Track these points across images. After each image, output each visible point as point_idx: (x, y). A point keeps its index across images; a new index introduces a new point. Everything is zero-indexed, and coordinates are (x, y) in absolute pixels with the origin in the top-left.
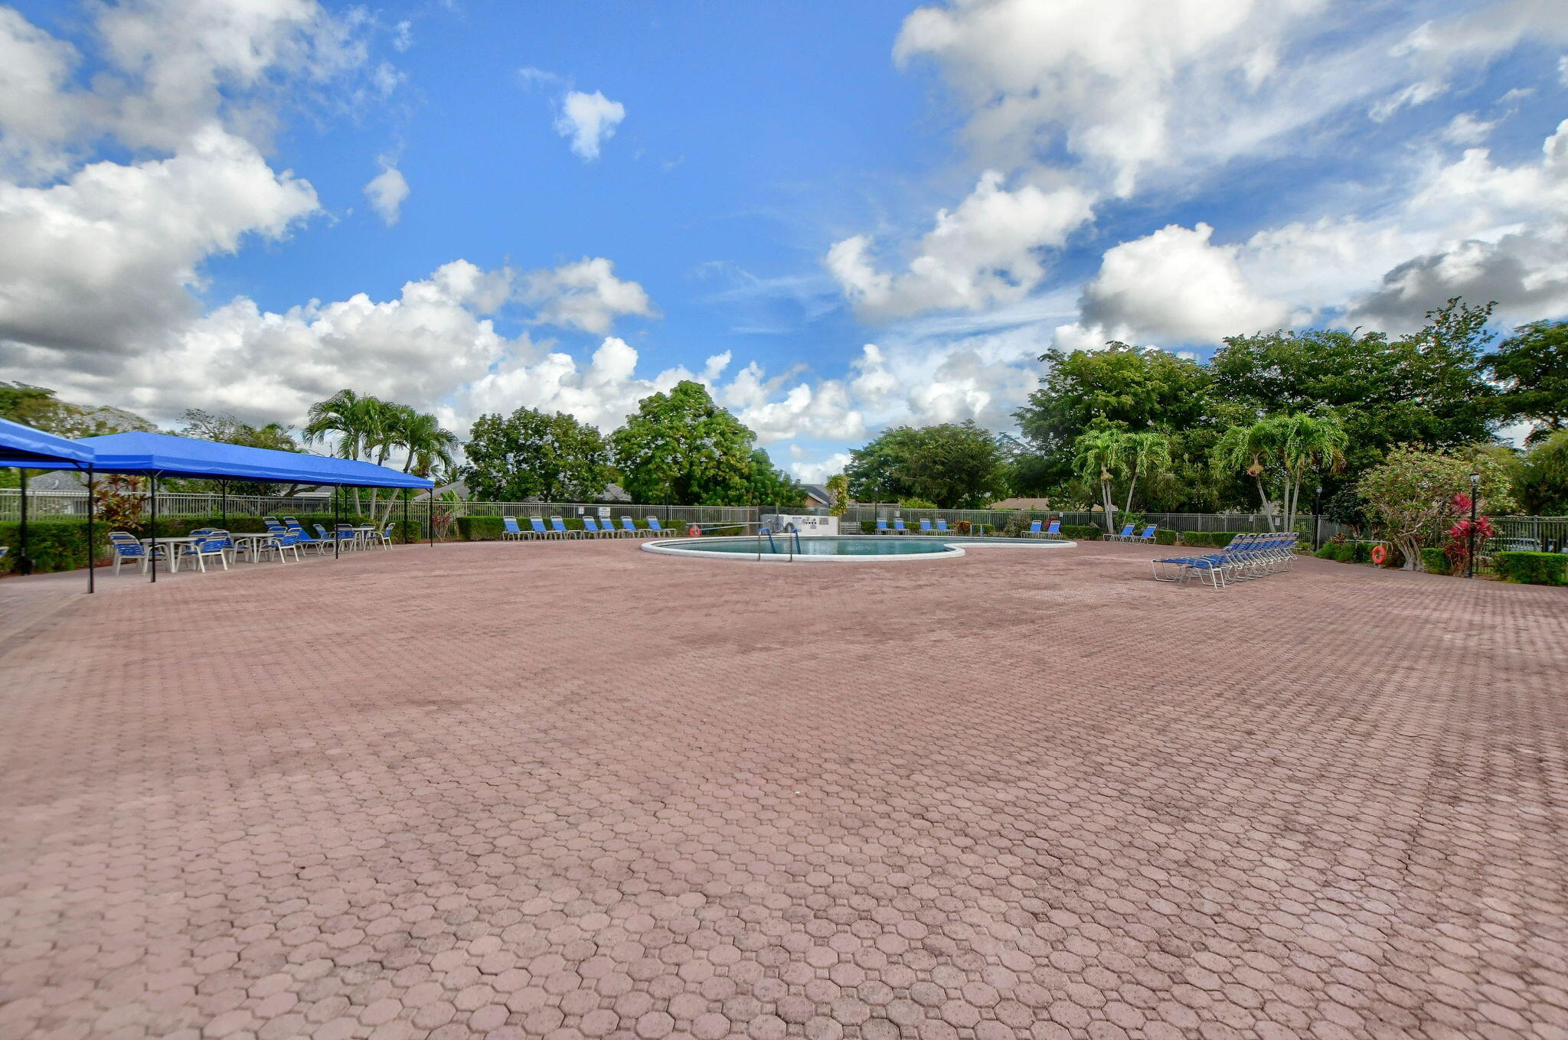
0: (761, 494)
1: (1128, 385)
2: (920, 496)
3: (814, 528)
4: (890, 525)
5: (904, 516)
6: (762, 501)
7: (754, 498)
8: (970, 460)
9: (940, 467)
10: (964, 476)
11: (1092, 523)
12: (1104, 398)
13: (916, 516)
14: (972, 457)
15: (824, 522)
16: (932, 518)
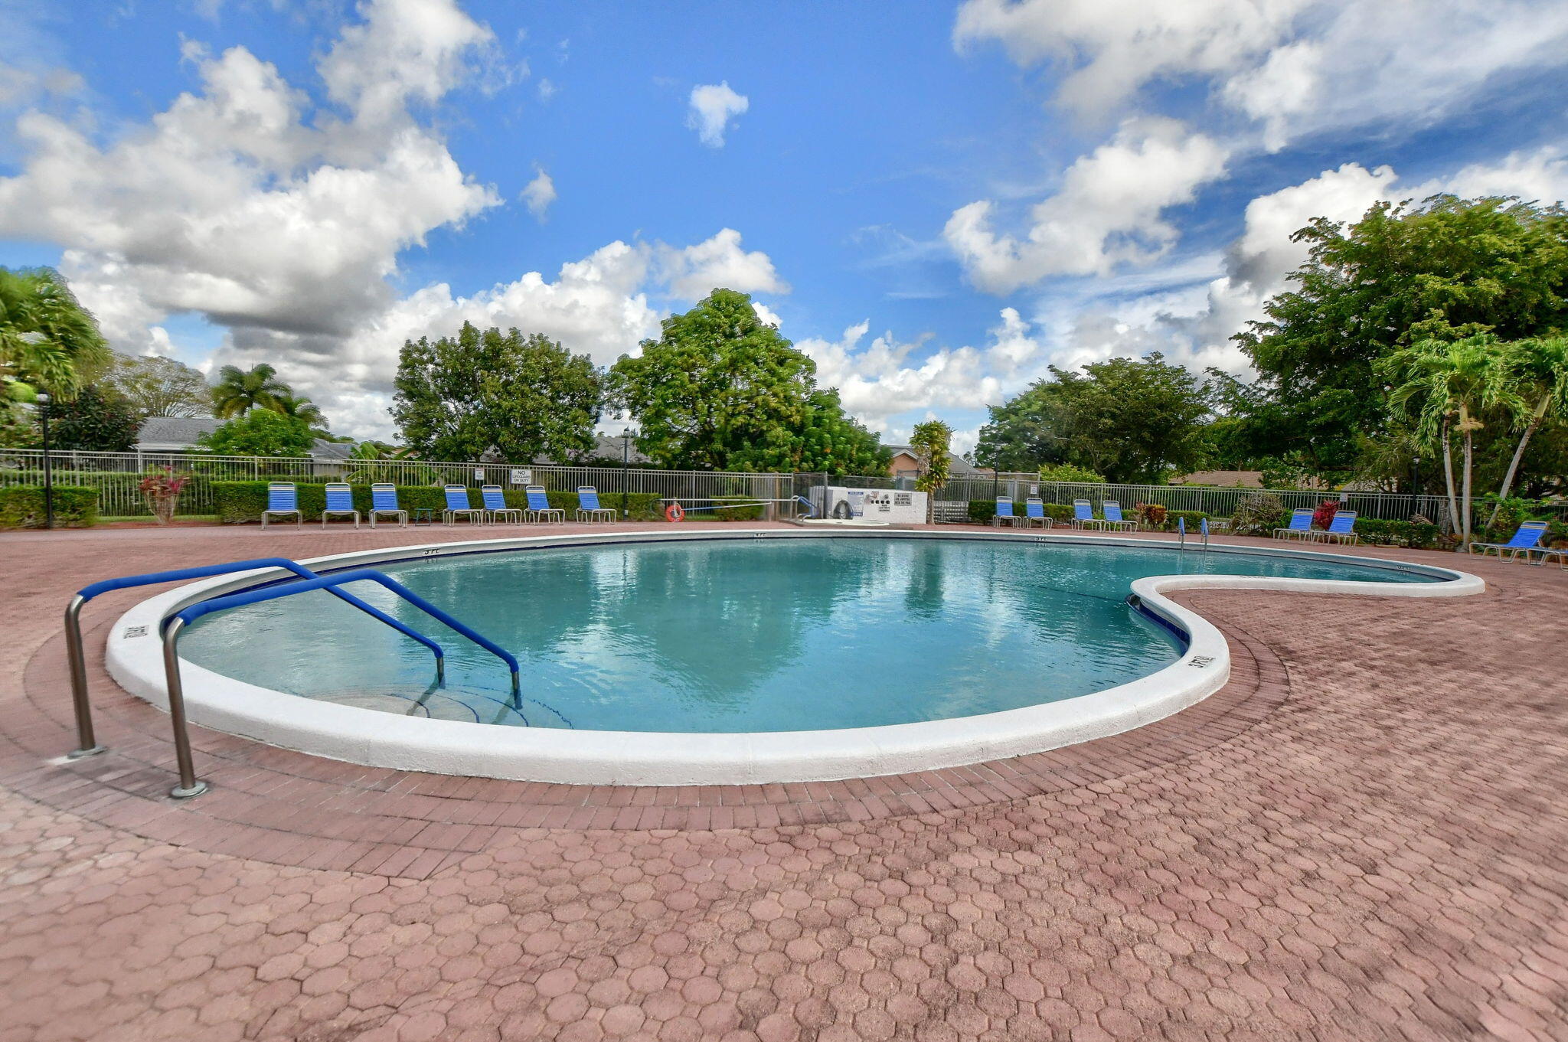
0: (815, 455)
1: (1491, 262)
2: (1075, 463)
3: (887, 510)
4: (1019, 510)
5: (1046, 494)
6: (816, 465)
7: (803, 460)
8: (1157, 411)
9: (1109, 422)
10: (1146, 434)
11: (1417, 516)
12: (1438, 286)
13: (1067, 495)
14: (1161, 407)
15: (903, 501)
16: (1093, 497)
